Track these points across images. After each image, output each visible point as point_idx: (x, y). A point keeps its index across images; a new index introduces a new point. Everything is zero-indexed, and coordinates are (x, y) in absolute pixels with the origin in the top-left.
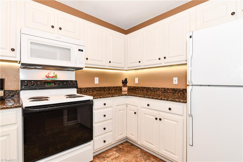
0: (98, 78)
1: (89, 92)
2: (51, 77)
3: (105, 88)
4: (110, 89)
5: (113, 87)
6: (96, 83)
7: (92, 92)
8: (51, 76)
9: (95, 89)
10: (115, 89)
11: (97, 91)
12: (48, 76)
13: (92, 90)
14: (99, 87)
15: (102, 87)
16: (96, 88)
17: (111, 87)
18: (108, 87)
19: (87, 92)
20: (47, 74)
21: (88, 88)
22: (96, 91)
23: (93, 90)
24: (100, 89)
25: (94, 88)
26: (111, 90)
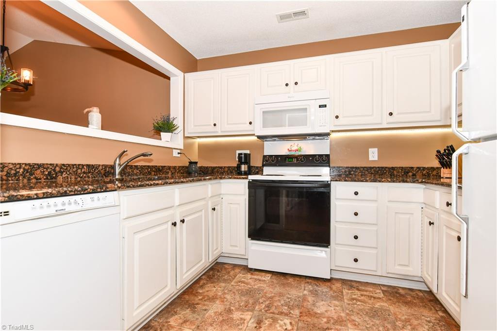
0: (377, 149)
1: (355, 175)
2: (293, 151)
3: (393, 168)
4: (408, 173)
5: (417, 168)
6: (371, 158)
7: (362, 175)
8: (294, 149)
9: (367, 171)
10: (424, 172)
11: (372, 173)
12: (290, 149)
13: (362, 172)
14: (378, 167)
15: (386, 167)
16: (371, 168)
17: (412, 168)
18: (402, 167)
19: (351, 174)
20: (289, 147)
21: (352, 168)
22: (370, 175)
23: (364, 171)
24: (379, 170)
25: (365, 169)
26: (410, 174)
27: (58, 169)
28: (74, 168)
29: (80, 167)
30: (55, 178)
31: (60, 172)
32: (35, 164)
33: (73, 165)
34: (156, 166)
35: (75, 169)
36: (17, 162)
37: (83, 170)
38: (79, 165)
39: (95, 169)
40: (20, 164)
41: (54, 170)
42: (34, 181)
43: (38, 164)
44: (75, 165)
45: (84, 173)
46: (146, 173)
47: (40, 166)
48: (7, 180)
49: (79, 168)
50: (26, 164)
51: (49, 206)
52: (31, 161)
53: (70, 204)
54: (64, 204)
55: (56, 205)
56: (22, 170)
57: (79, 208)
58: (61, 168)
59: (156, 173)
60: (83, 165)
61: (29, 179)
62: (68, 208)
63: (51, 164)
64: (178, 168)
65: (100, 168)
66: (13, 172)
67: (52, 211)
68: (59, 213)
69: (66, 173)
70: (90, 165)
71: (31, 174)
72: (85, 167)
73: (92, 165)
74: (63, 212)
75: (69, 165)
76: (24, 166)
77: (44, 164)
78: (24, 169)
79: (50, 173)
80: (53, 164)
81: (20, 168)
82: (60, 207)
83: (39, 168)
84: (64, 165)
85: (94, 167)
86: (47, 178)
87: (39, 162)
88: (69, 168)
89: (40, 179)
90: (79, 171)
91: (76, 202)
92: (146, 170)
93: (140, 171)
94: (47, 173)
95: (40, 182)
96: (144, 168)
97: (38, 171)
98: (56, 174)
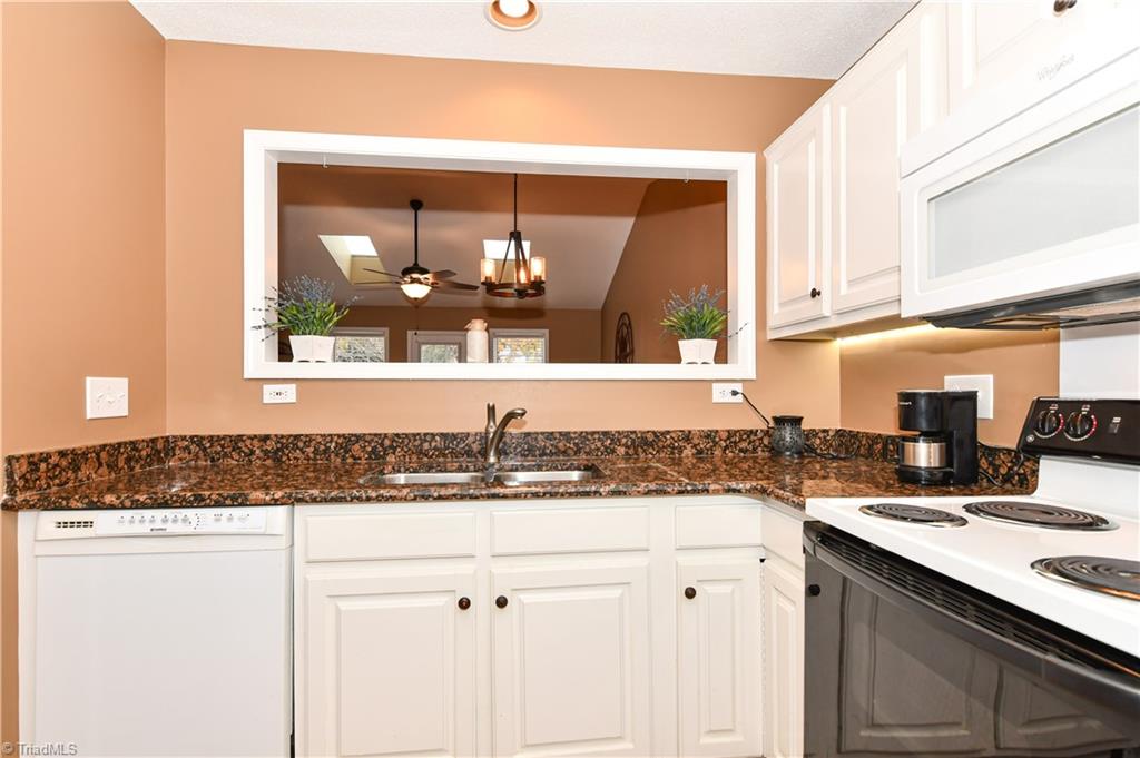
27: (387, 442)
28: (415, 440)
29: (428, 438)
30: (383, 457)
31: (391, 447)
32: (352, 435)
33: (414, 435)
34: (633, 432)
35: (417, 443)
36: (327, 433)
37: (433, 444)
38: (426, 435)
39: (458, 443)
40: (330, 435)
41: (382, 445)
42: (350, 460)
43: (355, 435)
44: (419, 434)
45: (436, 449)
46: (598, 449)
47: (358, 438)
48: (315, 459)
49: (426, 441)
50: (339, 436)
51: (142, 521)
52: (346, 431)
53: (175, 521)
54: (165, 520)
55: (152, 521)
56: (333, 444)
57: (189, 529)
58: (393, 441)
59: (631, 451)
60: (433, 435)
61: (344, 459)
62: (171, 528)
63: (376, 435)
64: (725, 435)
65: (471, 439)
66: (322, 447)
67: (146, 529)
68: (155, 533)
69: (402, 449)
70: (448, 434)
71: (346, 452)
72: (437, 438)
73: (453, 434)
74: (161, 533)
75: (406, 435)
76: (336, 438)
77: (365, 435)
78: (336, 443)
79: (374, 448)
80: (380, 435)
81: (331, 442)
82: (158, 525)
83: (357, 442)
84: (397, 435)
85: (456, 439)
86: (370, 458)
87: (358, 431)
88: (406, 441)
89: (360, 459)
90: (426, 446)
91: (185, 520)
92: (599, 444)
93: (576, 444)
94: (370, 449)
95: (359, 464)
96: (589, 437)
97: (357, 447)
98: (385, 450)
